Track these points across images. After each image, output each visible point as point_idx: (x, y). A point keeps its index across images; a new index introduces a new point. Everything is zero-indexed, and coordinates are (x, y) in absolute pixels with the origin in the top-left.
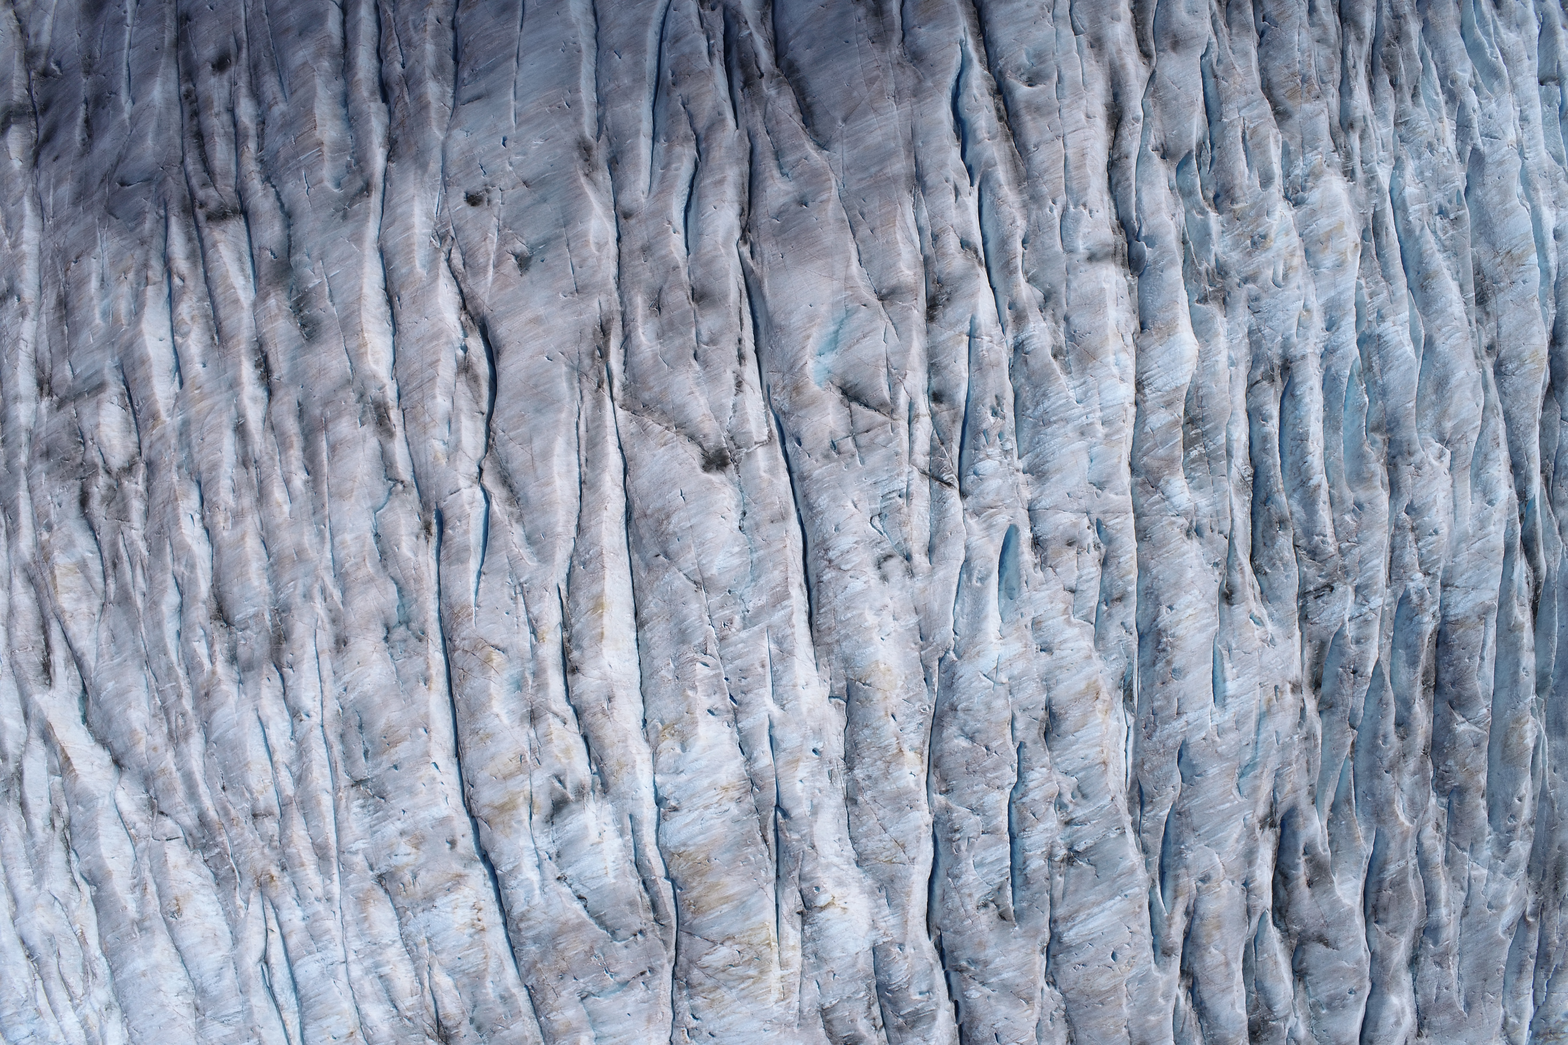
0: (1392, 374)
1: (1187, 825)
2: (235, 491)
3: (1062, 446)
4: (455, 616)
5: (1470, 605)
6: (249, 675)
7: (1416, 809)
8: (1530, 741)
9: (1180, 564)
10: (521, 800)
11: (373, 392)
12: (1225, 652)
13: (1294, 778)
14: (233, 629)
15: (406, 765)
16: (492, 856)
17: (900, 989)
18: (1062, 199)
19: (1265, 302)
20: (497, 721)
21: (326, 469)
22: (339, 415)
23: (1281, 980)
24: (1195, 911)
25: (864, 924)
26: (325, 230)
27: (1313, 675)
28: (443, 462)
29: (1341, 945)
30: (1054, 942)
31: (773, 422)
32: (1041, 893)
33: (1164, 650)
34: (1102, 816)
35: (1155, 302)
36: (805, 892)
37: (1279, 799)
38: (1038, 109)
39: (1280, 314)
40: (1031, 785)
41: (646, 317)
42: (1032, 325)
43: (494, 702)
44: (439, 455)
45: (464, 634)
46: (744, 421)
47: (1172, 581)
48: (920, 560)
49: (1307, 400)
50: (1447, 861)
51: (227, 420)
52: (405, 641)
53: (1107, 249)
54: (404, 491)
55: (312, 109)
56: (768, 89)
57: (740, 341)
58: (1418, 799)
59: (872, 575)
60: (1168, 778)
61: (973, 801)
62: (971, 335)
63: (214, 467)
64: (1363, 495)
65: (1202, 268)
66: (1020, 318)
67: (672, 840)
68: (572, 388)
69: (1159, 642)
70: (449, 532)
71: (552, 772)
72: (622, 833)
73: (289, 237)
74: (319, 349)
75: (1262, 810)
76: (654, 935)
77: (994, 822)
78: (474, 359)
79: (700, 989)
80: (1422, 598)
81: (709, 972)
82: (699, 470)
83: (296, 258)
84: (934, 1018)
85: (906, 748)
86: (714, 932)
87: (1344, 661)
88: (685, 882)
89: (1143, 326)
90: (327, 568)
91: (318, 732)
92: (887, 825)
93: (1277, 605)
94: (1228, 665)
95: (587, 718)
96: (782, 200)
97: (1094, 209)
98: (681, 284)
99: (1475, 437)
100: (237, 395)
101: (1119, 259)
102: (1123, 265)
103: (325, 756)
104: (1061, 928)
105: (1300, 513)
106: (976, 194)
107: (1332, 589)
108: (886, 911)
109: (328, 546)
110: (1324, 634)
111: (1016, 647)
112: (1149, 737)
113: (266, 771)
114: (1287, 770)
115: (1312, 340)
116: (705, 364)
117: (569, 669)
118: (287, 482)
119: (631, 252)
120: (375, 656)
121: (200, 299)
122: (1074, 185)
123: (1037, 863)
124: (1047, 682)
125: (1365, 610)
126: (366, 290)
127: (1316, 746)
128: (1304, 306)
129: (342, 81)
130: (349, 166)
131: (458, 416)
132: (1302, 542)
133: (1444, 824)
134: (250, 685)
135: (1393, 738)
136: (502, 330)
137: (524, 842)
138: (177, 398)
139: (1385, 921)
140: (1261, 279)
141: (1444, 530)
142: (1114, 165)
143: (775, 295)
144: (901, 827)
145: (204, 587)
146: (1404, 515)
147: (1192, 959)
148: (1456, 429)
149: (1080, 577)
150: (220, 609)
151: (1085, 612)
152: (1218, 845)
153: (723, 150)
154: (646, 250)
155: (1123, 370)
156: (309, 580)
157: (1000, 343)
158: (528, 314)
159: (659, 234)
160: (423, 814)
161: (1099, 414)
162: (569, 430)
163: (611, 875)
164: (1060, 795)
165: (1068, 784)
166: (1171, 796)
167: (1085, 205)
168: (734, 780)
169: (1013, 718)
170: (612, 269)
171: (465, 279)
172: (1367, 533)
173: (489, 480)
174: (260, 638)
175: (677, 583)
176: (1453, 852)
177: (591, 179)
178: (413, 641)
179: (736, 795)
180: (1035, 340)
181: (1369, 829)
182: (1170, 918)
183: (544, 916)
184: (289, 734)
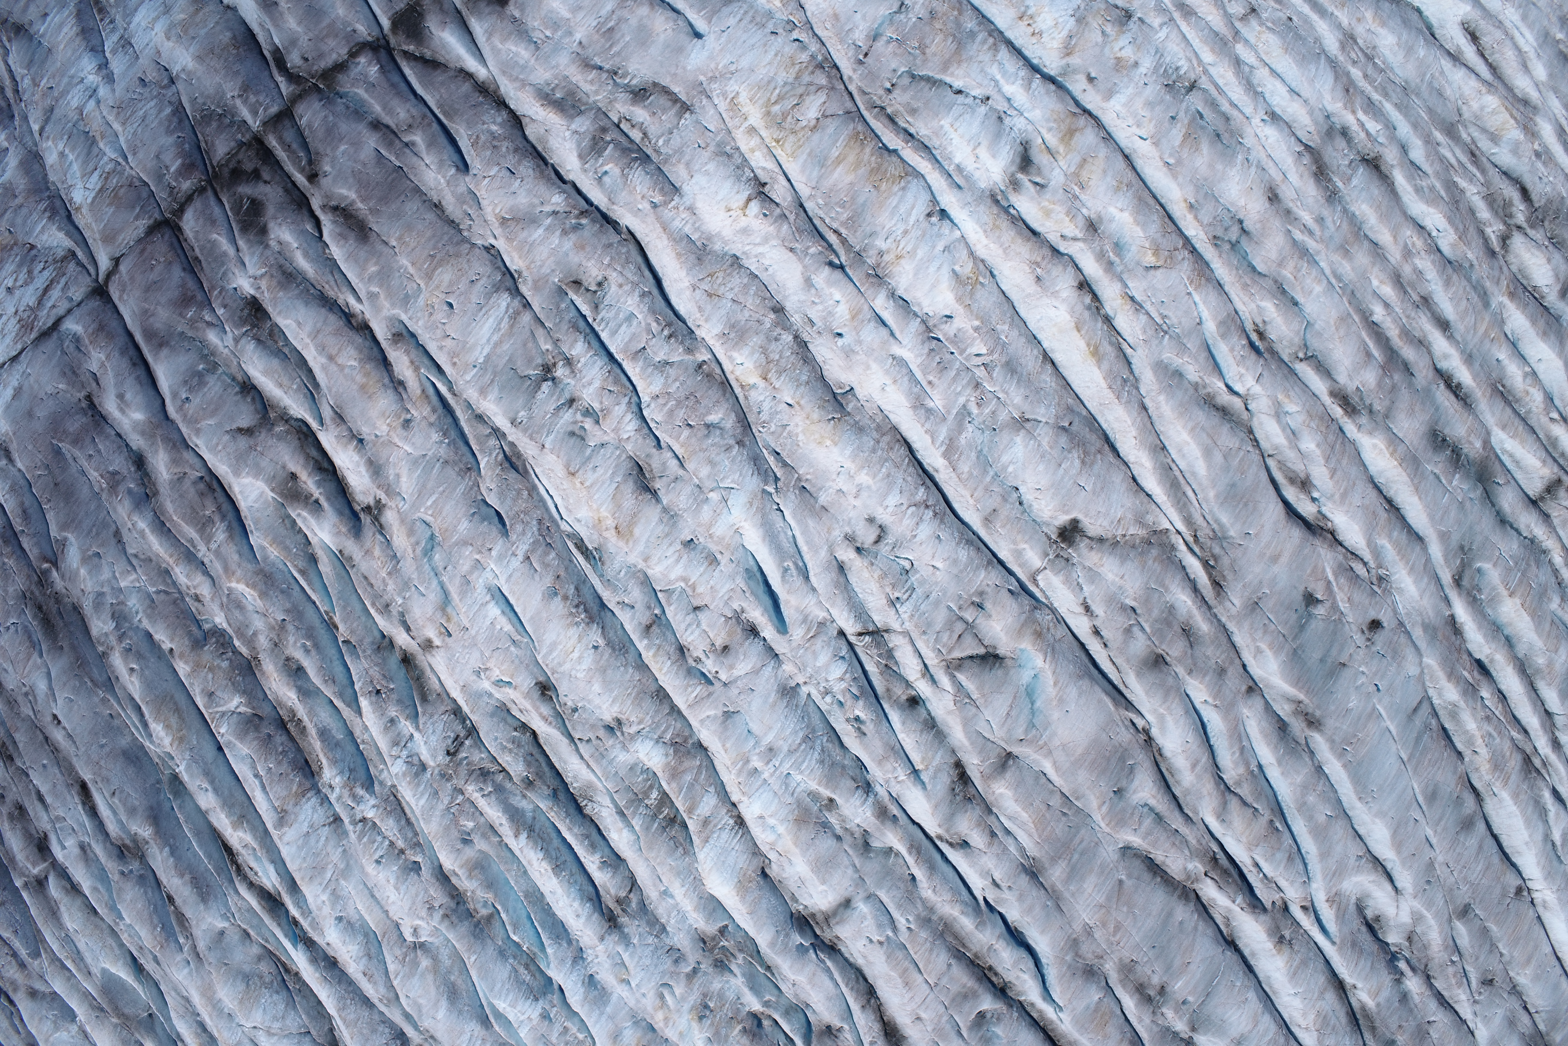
0: (506, 974)
1: (455, 463)
2: (1419, 273)
3: (783, 729)
4: (1201, 274)
5: (302, 817)
6: (1326, 127)
7: (233, 603)
8: (157, 728)
9: (611, 691)
10: (1061, 149)
11: (1364, 420)
12: (517, 637)
13: (376, 564)
14: (1358, 158)
15: (1166, 124)
16: (1053, 87)
17: (629, 166)
18: (904, 936)
19: (667, 964)
20: (1119, 205)
21: (1364, 334)
22: (1379, 385)
23: (266, 373)
24: (396, 389)
25: (702, 206)
26: (1471, 528)
27: (416, 666)
28: (1280, 397)
29: (226, 438)
30: (513, 287)
31: (1038, 594)
32: (555, 325)
33: (577, 606)
34: (544, 425)
35: (768, 901)
36: (773, 206)
37: (379, 537)
38: (966, 996)
39: (648, 962)
40: (629, 416)
41: (1191, 617)
42: (869, 814)
43: (1131, 220)
44: (1286, 401)
45: (1186, 263)
46: (1067, 581)
47: (609, 672)
48: (847, 555)
49: (576, 904)
50: (167, 572)
51: (1460, 328)
52: (1226, 229)
53: (838, 919)
54: (1296, 353)
55: (1533, 619)
56: (1197, 867)
57: (1105, 645)
58: (237, 613)
59: (884, 516)
60: (501, 495)
61: (672, 372)
62: (915, 772)
63: (1448, 283)
64: (469, 853)
65: (740, 957)
66: (882, 813)
67: (915, 185)
68: (1217, 521)
69: (586, 611)
70: (1244, 342)
71: (1050, 188)
72: (959, 168)
73: (1493, 505)
74: (1423, 429)
75: (390, 517)
76: (877, 94)
77: (641, 363)
78: (1302, 496)
79: (811, 69)
80: (354, 796)
81: (813, 88)
82: (1080, 517)
83: (1479, 491)
84: (580, 157)
85: (761, 384)
86: (831, 126)
87: (394, 696)
88: (881, 156)
89: (764, 875)
90: (1318, 253)
91: (1248, 111)
92: (735, 306)
93: (490, 709)
94: (508, 628)
95: (1047, 252)
96: (1136, 783)
97: (869, 946)
98: (1179, 661)
99: (391, 967)
100: (1463, 352)
101: (820, 918)
102: (813, 915)
103: (1230, 94)
104: (516, 303)
105: (518, 802)
106: (976, 892)
107: (448, 753)
108: (687, 229)
109: (1328, 271)
110: (430, 709)
111: (720, 529)
112: (540, 522)
113: (1267, 53)
114: (390, 566)
115: (602, 958)
116: (1124, 608)
117: (1084, 285)
118: (1387, 305)
119: (1232, 662)
120: (1242, 202)
121: (1529, 412)
122: (900, 954)
123: (578, 349)
124: (670, 516)
125: (404, 753)
126: (1415, 499)
127: (373, 604)
128: (629, 983)
129: (1520, 656)
130: (1479, 590)
131: (1290, 442)
132: (500, 777)
133: (193, 606)
134: (1321, 119)
135: (298, 655)
136: (1297, 533)
137: (1036, 114)
138: (1503, 322)
139: (194, 483)
140: (683, 981)
141: (371, 869)
142: (869, 994)
143: (1100, 701)
144: (723, 312)
145: (1400, 178)
146: (419, 859)
147: (367, 344)
148: (415, 964)
149: (698, 625)
150: (1377, 168)
151: (675, 597)
152: (415, 462)
153: (1205, 792)
154: (1221, 672)
155: (765, 826)
156: (1327, 234)
157: (887, 781)
158: (1284, 559)
159: (1219, 691)
160: (1130, 90)
161: (766, 775)
162: (1200, 484)
163: (947, 127)
164: (597, 422)
165: (595, 435)
166: (488, 480)
167: (881, 943)
168: (896, 269)
169: (682, 465)
170: (1238, 639)
171: (1346, 558)
172: (446, 822)
173: (1237, 403)
174: (1335, 162)
175: (1043, 410)
176: (167, 585)
177: (1294, 701)
178: (1219, 233)
179: (886, 258)
180: (858, 803)
181: (266, 558)
182: (417, 369)
183: (980, 58)
184: (1267, 96)
